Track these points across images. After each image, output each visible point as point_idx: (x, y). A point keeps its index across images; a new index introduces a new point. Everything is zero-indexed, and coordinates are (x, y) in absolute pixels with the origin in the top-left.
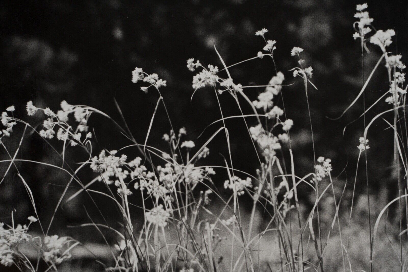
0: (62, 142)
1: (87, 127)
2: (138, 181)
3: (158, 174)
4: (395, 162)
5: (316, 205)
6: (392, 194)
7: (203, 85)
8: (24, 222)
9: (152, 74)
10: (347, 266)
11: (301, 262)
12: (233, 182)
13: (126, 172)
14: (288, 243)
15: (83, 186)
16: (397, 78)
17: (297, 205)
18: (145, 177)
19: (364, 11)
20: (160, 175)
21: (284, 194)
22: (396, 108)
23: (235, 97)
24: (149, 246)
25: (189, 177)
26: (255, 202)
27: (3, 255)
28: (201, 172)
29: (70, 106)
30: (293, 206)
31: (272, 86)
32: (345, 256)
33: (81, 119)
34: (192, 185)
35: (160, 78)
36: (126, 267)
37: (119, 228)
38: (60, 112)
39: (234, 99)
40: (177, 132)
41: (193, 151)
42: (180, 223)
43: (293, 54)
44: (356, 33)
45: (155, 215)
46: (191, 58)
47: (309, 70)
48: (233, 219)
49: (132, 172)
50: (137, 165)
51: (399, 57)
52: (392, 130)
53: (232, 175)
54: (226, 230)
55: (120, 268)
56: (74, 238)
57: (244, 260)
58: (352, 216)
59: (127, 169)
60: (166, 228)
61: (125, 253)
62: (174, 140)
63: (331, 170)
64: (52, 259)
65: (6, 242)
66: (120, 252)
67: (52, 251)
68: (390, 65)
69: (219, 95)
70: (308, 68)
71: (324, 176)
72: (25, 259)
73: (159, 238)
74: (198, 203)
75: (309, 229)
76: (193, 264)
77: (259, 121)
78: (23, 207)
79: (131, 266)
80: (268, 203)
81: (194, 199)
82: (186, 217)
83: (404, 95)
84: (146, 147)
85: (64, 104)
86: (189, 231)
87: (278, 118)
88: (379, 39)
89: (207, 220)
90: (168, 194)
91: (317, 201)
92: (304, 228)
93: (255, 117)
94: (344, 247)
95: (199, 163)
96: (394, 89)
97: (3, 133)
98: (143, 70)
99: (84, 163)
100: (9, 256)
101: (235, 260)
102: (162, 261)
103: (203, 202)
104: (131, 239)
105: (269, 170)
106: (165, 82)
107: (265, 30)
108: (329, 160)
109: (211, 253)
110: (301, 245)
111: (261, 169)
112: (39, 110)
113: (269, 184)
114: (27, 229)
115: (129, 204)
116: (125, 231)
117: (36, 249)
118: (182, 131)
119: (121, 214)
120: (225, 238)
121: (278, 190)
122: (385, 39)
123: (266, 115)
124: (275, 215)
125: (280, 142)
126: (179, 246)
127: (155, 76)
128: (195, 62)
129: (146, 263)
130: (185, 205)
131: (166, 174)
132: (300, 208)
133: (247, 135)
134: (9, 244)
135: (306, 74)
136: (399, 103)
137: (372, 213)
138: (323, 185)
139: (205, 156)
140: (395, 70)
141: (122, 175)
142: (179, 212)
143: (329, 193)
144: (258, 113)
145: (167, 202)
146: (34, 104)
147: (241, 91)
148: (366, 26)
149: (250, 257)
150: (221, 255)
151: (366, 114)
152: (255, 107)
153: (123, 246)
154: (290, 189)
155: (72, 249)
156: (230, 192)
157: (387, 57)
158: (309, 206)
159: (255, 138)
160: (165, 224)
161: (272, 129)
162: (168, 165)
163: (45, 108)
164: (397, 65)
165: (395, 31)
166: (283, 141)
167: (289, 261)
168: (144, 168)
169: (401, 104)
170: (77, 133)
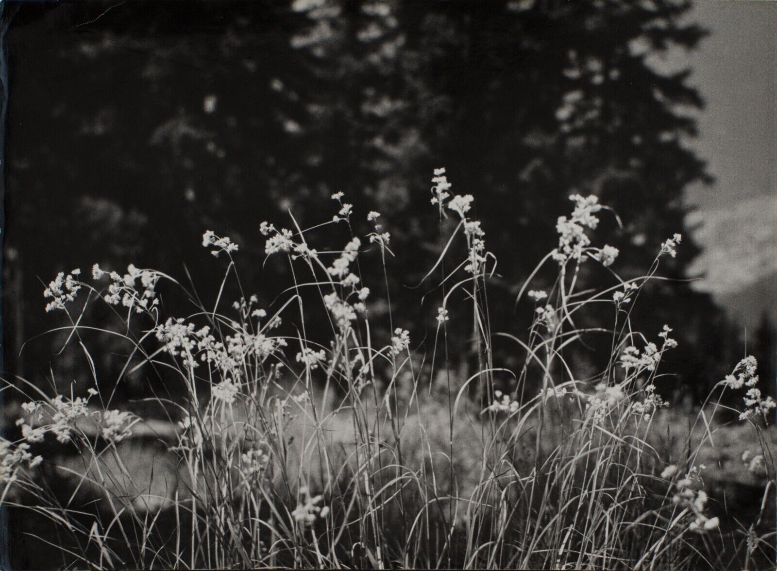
0: (127, 308)
1: (154, 293)
2: (205, 352)
3: (226, 345)
4: (475, 335)
5: (393, 380)
6: (473, 369)
7: (277, 250)
8: (83, 394)
9: (223, 237)
10: (426, 447)
11: (377, 443)
12: (306, 354)
13: (193, 342)
14: (363, 423)
15: (147, 356)
16: (477, 245)
17: (374, 380)
18: (213, 348)
19: (442, 175)
20: (229, 346)
21: (360, 368)
22: (476, 277)
23: (310, 263)
24: (215, 424)
25: (259, 348)
26: (329, 377)
27: (60, 430)
28: (273, 344)
29: (137, 269)
30: (369, 382)
31: (348, 251)
32: (423, 437)
33: (148, 284)
34: (262, 357)
35: (232, 241)
36: (190, 447)
37: (183, 403)
38: (127, 277)
39: (308, 266)
40: (248, 300)
41: (264, 320)
42: (248, 398)
43: (370, 219)
44: (434, 198)
45: (222, 390)
46: (264, 221)
47: (387, 236)
48: (305, 395)
49: (200, 343)
50: (205, 335)
51: (478, 223)
52: (472, 300)
53: (305, 347)
54: (298, 407)
55: (183, 448)
56: (136, 414)
57: (316, 441)
58: (431, 393)
59: (194, 339)
60: (233, 404)
61: (189, 431)
62: (245, 308)
63: (409, 342)
64: (112, 436)
65: (64, 416)
66: (183, 430)
67: (112, 428)
68: (469, 231)
69: (293, 261)
70: (385, 233)
71: (401, 349)
72: (82, 436)
73: (226, 415)
74: (268, 377)
75: (386, 408)
76: (262, 445)
77: (334, 289)
78: (83, 379)
79: (195, 445)
80: (342, 378)
81: (264, 373)
82: (255, 392)
83: (483, 263)
84: (215, 315)
85: (131, 268)
86: (258, 408)
87: (353, 286)
88: (457, 204)
89: (277, 396)
90: (236, 367)
91: (394, 376)
92: (380, 406)
93: (330, 284)
94: (423, 427)
95: (270, 333)
96: (473, 256)
97: (66, 298)
98: (215, 233)
99: (150, 332)
100: (67, 432)
101: (306, 441)
102: (229, 441)
103: (273, 376)
104: (196, 416)
105: (344, 342)
106: (237, 246)
107: (341, 194)
108: (407, 332)
109: (281, 433)
110: (377, 425)
111: (335, 341)
112: (105, 273)
113: (344, 357)
114: (87, 402)
115: (195, 377)
116: (190, 407)
117: (95, 425)
118: (254, 298)
119: (187, 388)
120: (296, 416)
121: (353, 364)
122: (463, 204)
123: (342, 283)
124: (349, 391)
125: (356, 311)
126: (247, 424)
127: (227, 239)
128: (268, 226)
129: (211, 443)
130: (254, 379)
131: (235, 344)
132: (377, 383)
133: (321, 304)
134: (67, 419)
135: (383, 240)
136: (478, 271)
137: (452, 389)
138: (401, 359)
139: (277, 326)
140: (474, 237)
141: (188, 345)
142: (248, 387)
143: (407, 367)
144: (334, 281)
145: (235, 376)
146: (100, 267)
147: (315, 257)
148: (444, 191)
149: (323, 437)
150: (291, 434)
151: (444, 283)
152: (330, 274)
153: (187, 423)
154: (366, 363)
155: (133, 426)
156: (302, 365)
157: (465, 224)
158: (386, 381)
159: (330, 308)
160: (233, 400)
161: (348, 298)
162: (238, 335)
163: (111, 272)
164: (475, 231)
165: (474, 196)
166: (359, 311)
167: (364, 442)
168: (212, 338)
169: (481, 273)
170: (143, 299)
